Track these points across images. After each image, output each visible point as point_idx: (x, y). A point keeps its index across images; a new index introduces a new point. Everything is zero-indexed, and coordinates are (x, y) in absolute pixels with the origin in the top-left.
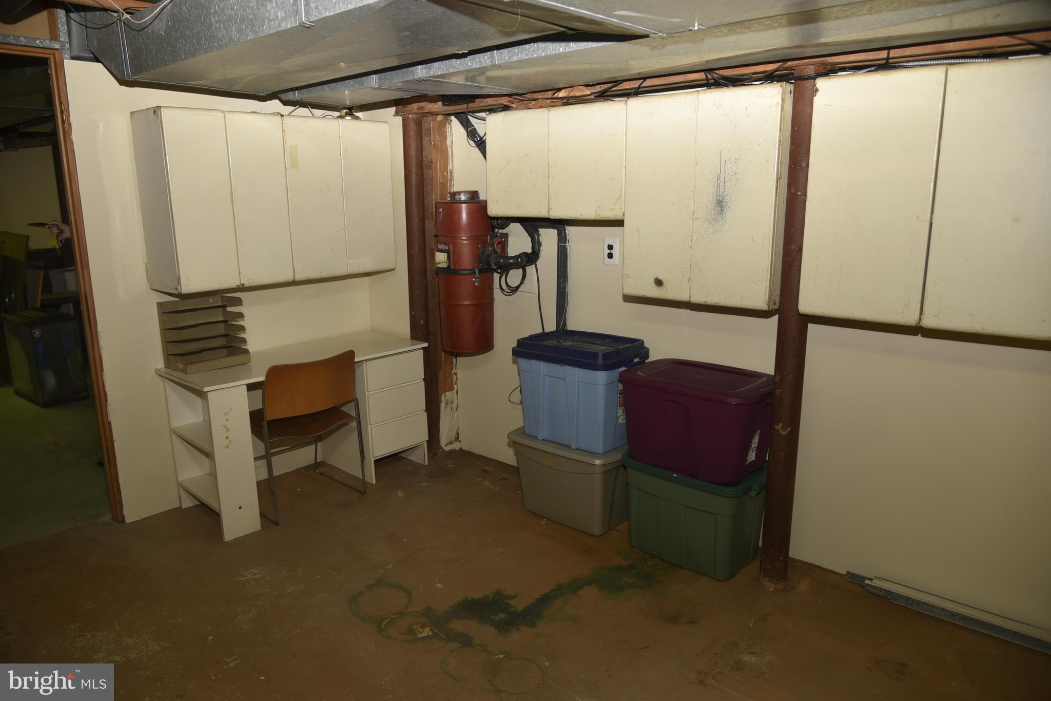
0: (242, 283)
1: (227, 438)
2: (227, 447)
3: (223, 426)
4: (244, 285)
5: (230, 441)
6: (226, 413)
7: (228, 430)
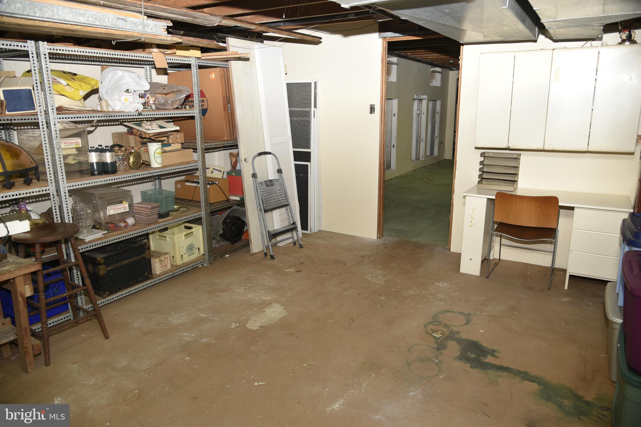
0: (509, 146)
1: (471, 222)
2: (470, 226)
3: (471, 215)
4: (509, 147)
5: (472, 224)
6: (473, 209)
7: (472, 218)
